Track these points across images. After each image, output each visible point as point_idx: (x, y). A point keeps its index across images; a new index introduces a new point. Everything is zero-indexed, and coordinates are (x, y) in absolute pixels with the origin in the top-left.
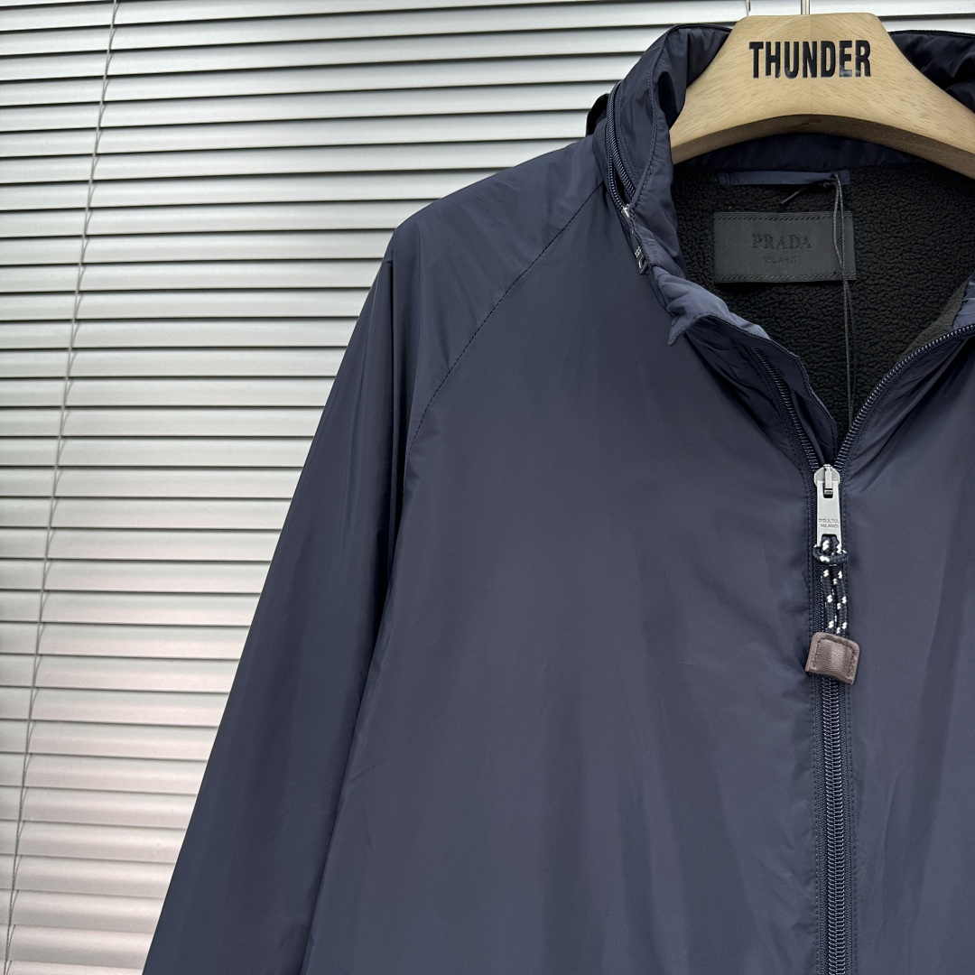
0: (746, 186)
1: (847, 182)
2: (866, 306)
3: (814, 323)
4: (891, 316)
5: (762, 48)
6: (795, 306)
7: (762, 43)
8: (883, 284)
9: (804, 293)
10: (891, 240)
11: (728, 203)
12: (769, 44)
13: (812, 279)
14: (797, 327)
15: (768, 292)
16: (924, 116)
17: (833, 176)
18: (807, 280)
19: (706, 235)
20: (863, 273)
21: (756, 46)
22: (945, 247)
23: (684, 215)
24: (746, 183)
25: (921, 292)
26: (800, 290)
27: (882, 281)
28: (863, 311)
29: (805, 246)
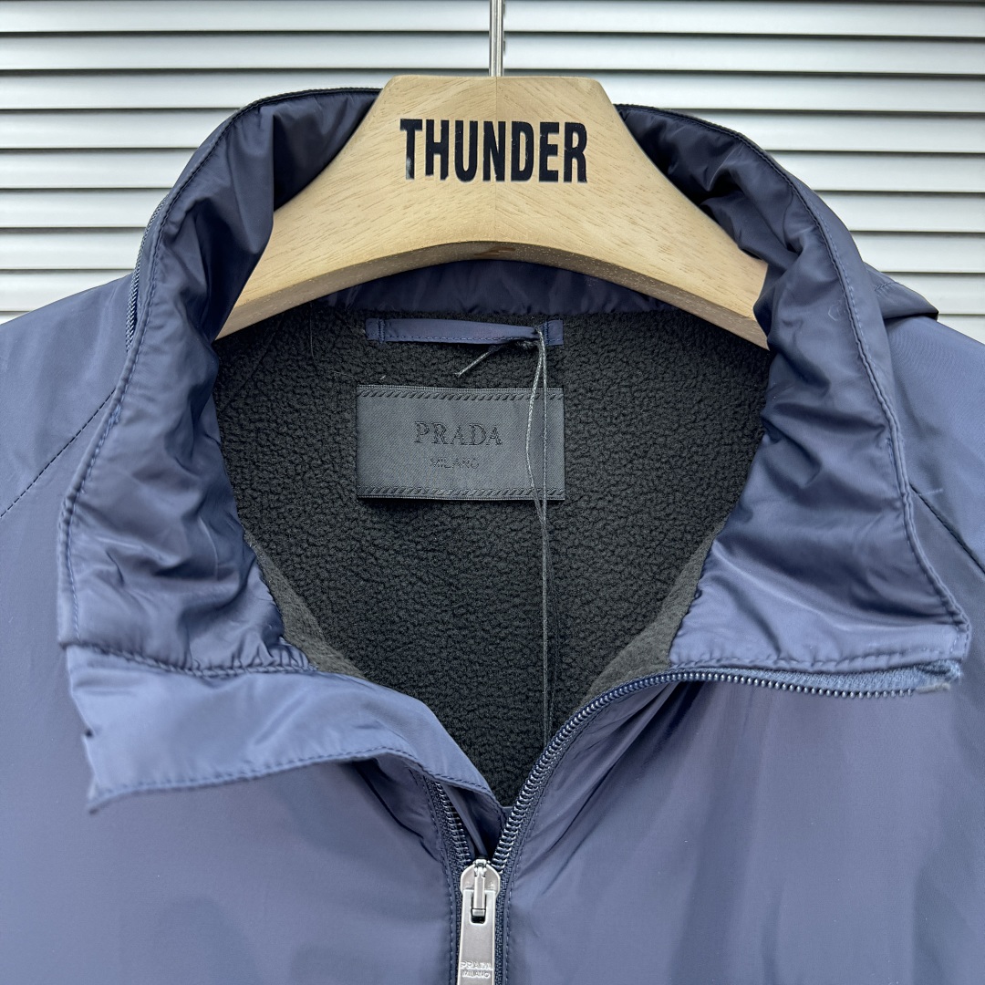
0: (406, 343)
1: (558, 341)
2: (577, 542)
3: (502, 565)
4: (613, 559)
5: (420, 128)
6: (474, 538)
7: (420, 122)
8: (603, 509)
9: (488, 517)
10: (617, 438)
11: (380, 369)
12: (430, 123)
13: (500, 497)
14: (477, 570)
15: (437, 512)
16: (665, 249)
17: (536, 333)
18: (492, 497)
19: (345, 421)
20: (575, 490)
21: (410, 126)
22: (697, 453)
23: (311, 388)
24: (409, 339)
25: (657, 523)
26: (483, 512)
27: (601, 504)
28: (574, 551)
29: (493, 441)
